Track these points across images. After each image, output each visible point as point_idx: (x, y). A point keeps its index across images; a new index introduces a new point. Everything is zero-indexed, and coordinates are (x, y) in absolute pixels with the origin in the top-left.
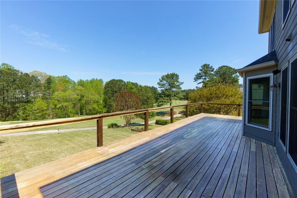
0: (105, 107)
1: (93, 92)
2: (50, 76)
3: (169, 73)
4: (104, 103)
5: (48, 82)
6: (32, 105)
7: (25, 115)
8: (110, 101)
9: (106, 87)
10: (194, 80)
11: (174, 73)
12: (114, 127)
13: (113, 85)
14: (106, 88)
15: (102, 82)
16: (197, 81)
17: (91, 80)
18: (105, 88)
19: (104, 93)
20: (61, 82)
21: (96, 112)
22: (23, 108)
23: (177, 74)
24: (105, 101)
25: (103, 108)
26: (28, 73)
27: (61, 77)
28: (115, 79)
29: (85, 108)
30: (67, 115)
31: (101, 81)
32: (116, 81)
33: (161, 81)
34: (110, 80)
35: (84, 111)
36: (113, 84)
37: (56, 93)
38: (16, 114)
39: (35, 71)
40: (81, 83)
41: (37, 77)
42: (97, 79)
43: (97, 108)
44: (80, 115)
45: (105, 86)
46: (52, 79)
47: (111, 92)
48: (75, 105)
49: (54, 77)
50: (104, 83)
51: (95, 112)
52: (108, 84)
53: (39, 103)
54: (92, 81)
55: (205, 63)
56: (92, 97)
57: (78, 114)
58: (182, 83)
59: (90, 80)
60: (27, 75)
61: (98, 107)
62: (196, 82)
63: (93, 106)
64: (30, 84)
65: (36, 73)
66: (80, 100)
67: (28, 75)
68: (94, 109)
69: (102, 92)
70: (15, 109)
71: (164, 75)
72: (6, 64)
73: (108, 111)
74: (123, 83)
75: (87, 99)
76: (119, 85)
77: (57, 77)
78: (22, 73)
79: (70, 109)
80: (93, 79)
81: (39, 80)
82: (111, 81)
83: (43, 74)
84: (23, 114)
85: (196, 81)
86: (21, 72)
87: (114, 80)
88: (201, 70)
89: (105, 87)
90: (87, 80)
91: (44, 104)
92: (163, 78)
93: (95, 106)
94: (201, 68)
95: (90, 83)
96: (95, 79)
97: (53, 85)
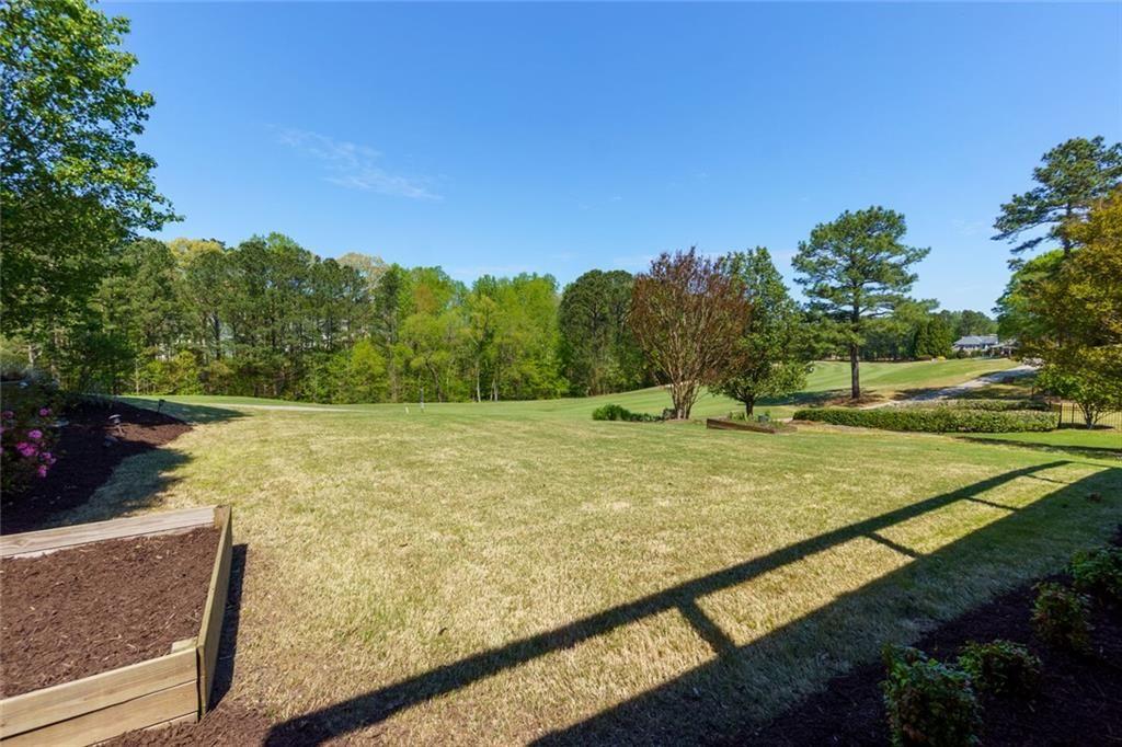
0: (562, 373)
1: (524, 319)
2: (395, 267)
3: (853, 212)
4: (560, 360)
5: (390, 288)
6: (343, 361)
7: (326, 390)
8: (581, 352)
9: (567, 301)
10: (998, 232)
11: (880, 209)
13: (592, 291)
15: (553, 287)
16: (1012, 236)
17: (515, 279)
18: (565, 304)
19: (563, 322)
20: (425, 287)
21: (533, 390)
22: (321, 367)
23: (891, 212)
24: (564, 352)
25: (559, 377)
26: (336, 259)
28: (599, 269)
29: (496, 375)
30: (443, 396)
31: (549, 281)
32: (606, 275)
33: (808, 254)
34: (581, 276)
35: (493, 385)
36: (592, 287)
37: (410, 320)
38: (303, 384)
39: (351, 255)
40: (486, 287)
41: (358, 272)
43: (537, 378)
44: (482, 398)
45: (565, 298)
46: (399, 276)
47: (585, 318)
48: (463, 366)
49: (405, 272)
50: (560, 291)
51: (529, 390)
52: (572, 289)
53: (363, 353)
54: (520, 284)
55: (1074, 138)
56: (519, 335)
57: (476, 396)
58: (921, 255)
59: (512, 280)
60: (332, 264)
61: (541, 373)
62: (1006, 240)
63: (525, 368)
65: (354, 260)
66: (482, 346)
67: (337, 266)
68: (527, 379)
69: (554, 320)
70: (301, 374)
71: (825, 223)
72: (279, 236)
73: (576, 388)
75: (506, 340)
76: (616, 291)
77: (414, 271)
78: (318, 259)
79: (450, 378)
80: (523, 276)
81: (363, 281)
82: (586, 276)
83: (374, 264)
84: (322, 385)
85: (1006, 234)
86: (317, 257)
87: (595, 274)
88: (1043, 176)
89: (563, 302)
90: (504, 281)
91: (375, 355)
92: (819, 238)
93: (530, 367)
94: (1044, 166)
95: (511, 291)
96: (530, 274)
97: (402, 296)
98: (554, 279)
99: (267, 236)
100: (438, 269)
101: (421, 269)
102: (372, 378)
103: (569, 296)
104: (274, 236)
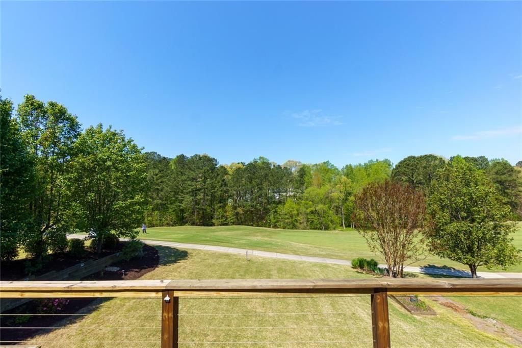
2: (304, 165)
5: (301, 175)
6: (283, 207)
9: (393, 175)
12: (366, 267)
14: (393, 177)
15: (388, 166)
17: (365, 164)
20: (318, 173)
26: (280, 165)
27: (319, 165)
31: (387, 163)
34: (403, 159)
36: (408, 167)
37: (309, 189)
39: (289, 161)
40: (348, 171)
41: (290, 169)
42: (377, 160)
44: (346, 227)
46: (306, 169)
48: (337, 210)
49: (308, 167)
50: (393, 167)
53: (289, 206)
54: (368, 166)
59: (363, 165)
60: (279, 167)
64: (282, 179)
65: (290, 163)
67: (281, 168)
74: (437, 162)
76: (425, 167)
77: (313, 166)
78: (274, 166)
82: (405, 160)
90: (359, 165)
95: (363, 170)
96: (375, 160)
97: (306, 178)
98: (389, 161)
99: (258, 158)
100: (327, 163)
101: (316, 165)
102: (292, 216)
103: (394, 173)
104: (261, 158)
